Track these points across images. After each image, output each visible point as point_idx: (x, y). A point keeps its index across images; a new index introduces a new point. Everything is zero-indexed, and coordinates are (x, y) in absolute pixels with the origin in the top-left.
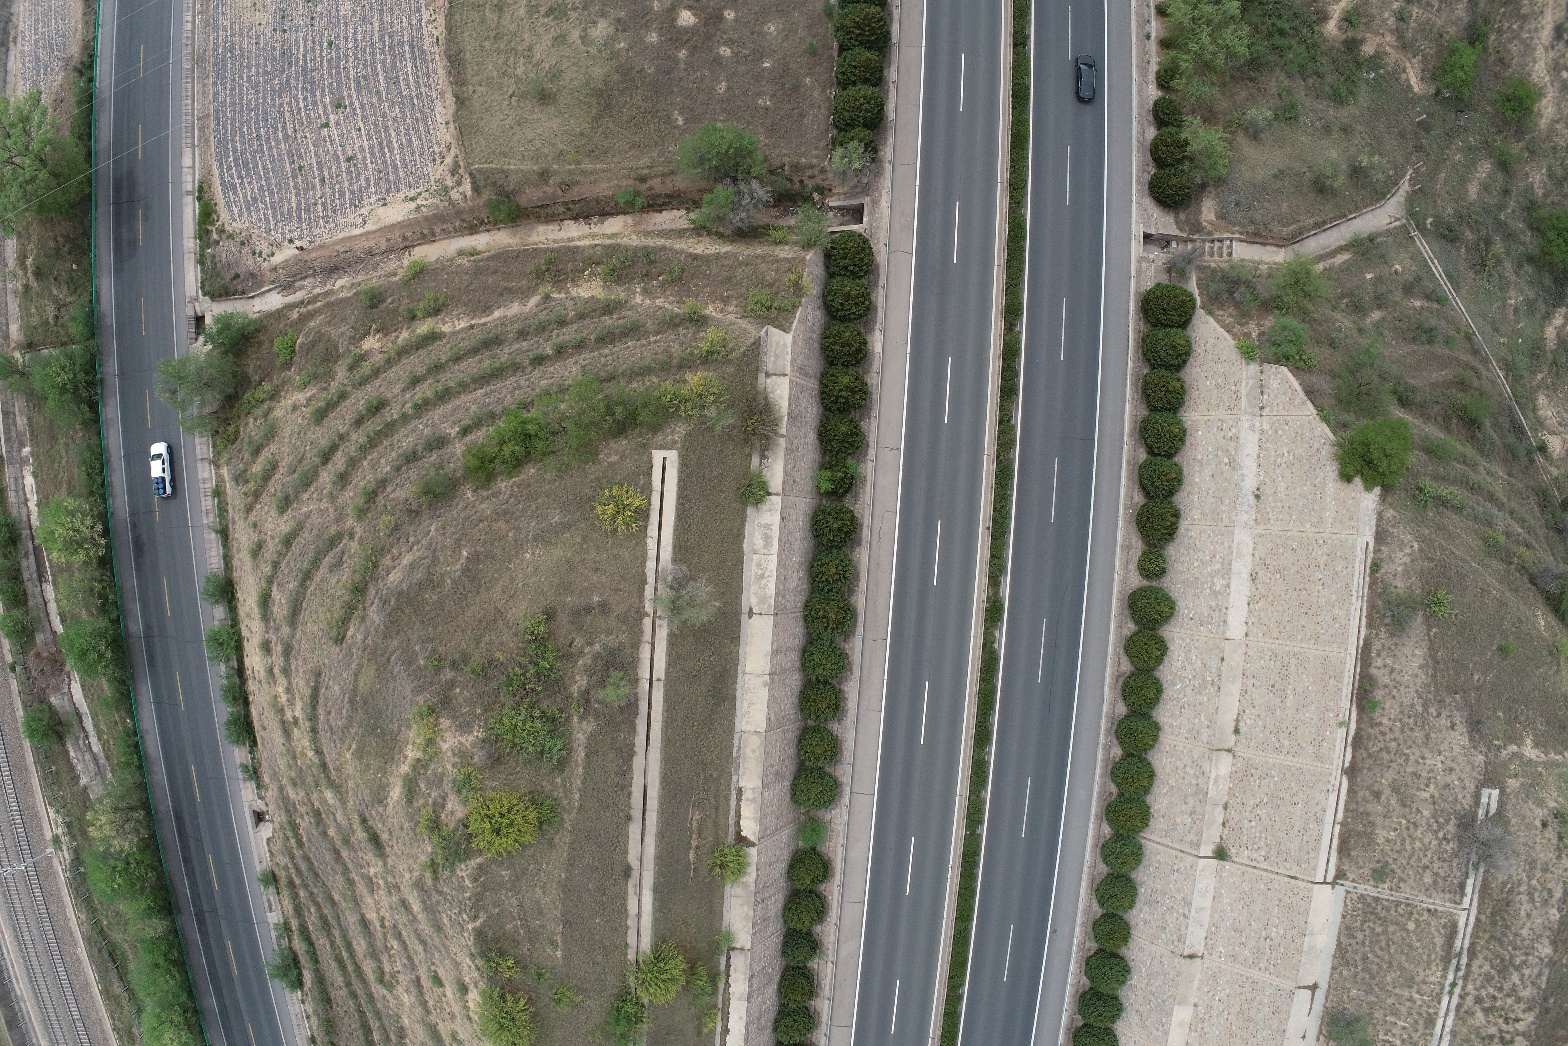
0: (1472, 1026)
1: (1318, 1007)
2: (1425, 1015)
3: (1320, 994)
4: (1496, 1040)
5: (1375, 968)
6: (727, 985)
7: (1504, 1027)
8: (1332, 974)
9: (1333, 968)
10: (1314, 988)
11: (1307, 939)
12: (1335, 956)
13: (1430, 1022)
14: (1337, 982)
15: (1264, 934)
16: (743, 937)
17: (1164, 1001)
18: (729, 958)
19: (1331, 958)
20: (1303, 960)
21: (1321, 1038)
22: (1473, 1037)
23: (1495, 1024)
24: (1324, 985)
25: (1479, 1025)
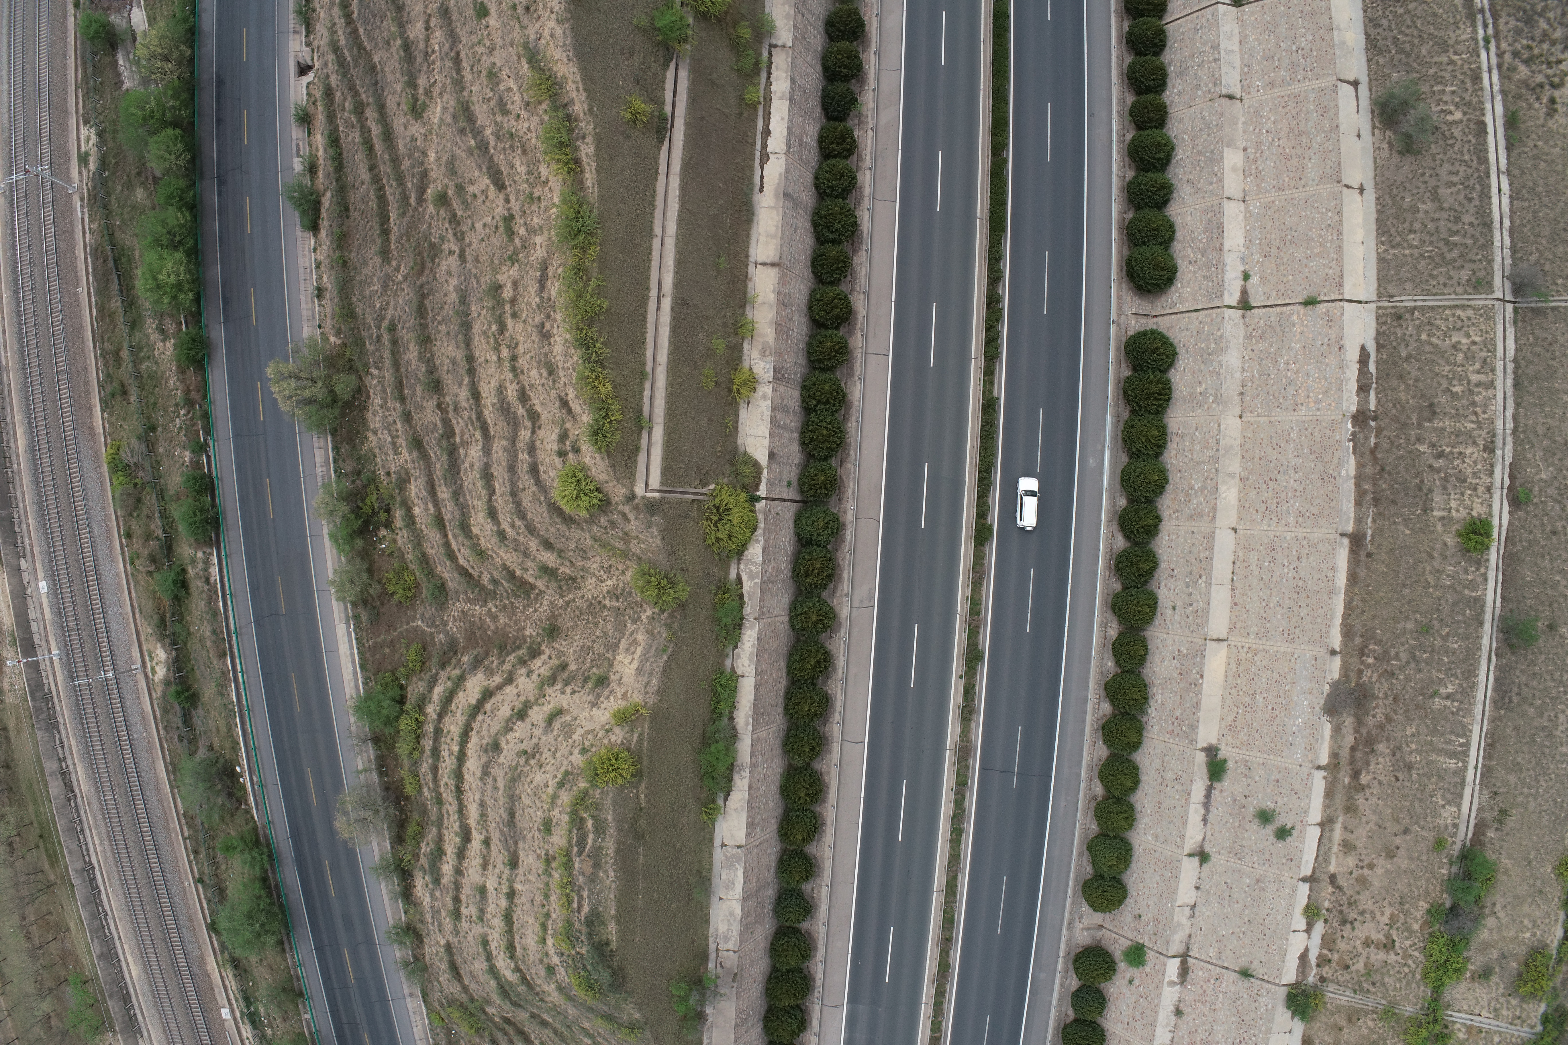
0: (1519, 80)
1: (1365, 102)
2: (1469, 73)
3: (1363, 89)
4: (1547, 87)
5: (1407, 47)
6: (769, 83)
7: (1550, 72)
8: (1369, 67)
9: (1369, 60)
10: (1355, 84)
11: (1335, 33)
12: (1367, 49)
13: (1476, 78)
14: (1376, 73)
15: (1294, 48)
16: (784, 34)
17: (1212, 151)
18: (770, 54)
19: (1363, 52)
20: (1337, 53)
21: (1377, 131)
22: (1523, 91)
23: (1540, 72)
24: (1364, 79)
25: (1524, 77)
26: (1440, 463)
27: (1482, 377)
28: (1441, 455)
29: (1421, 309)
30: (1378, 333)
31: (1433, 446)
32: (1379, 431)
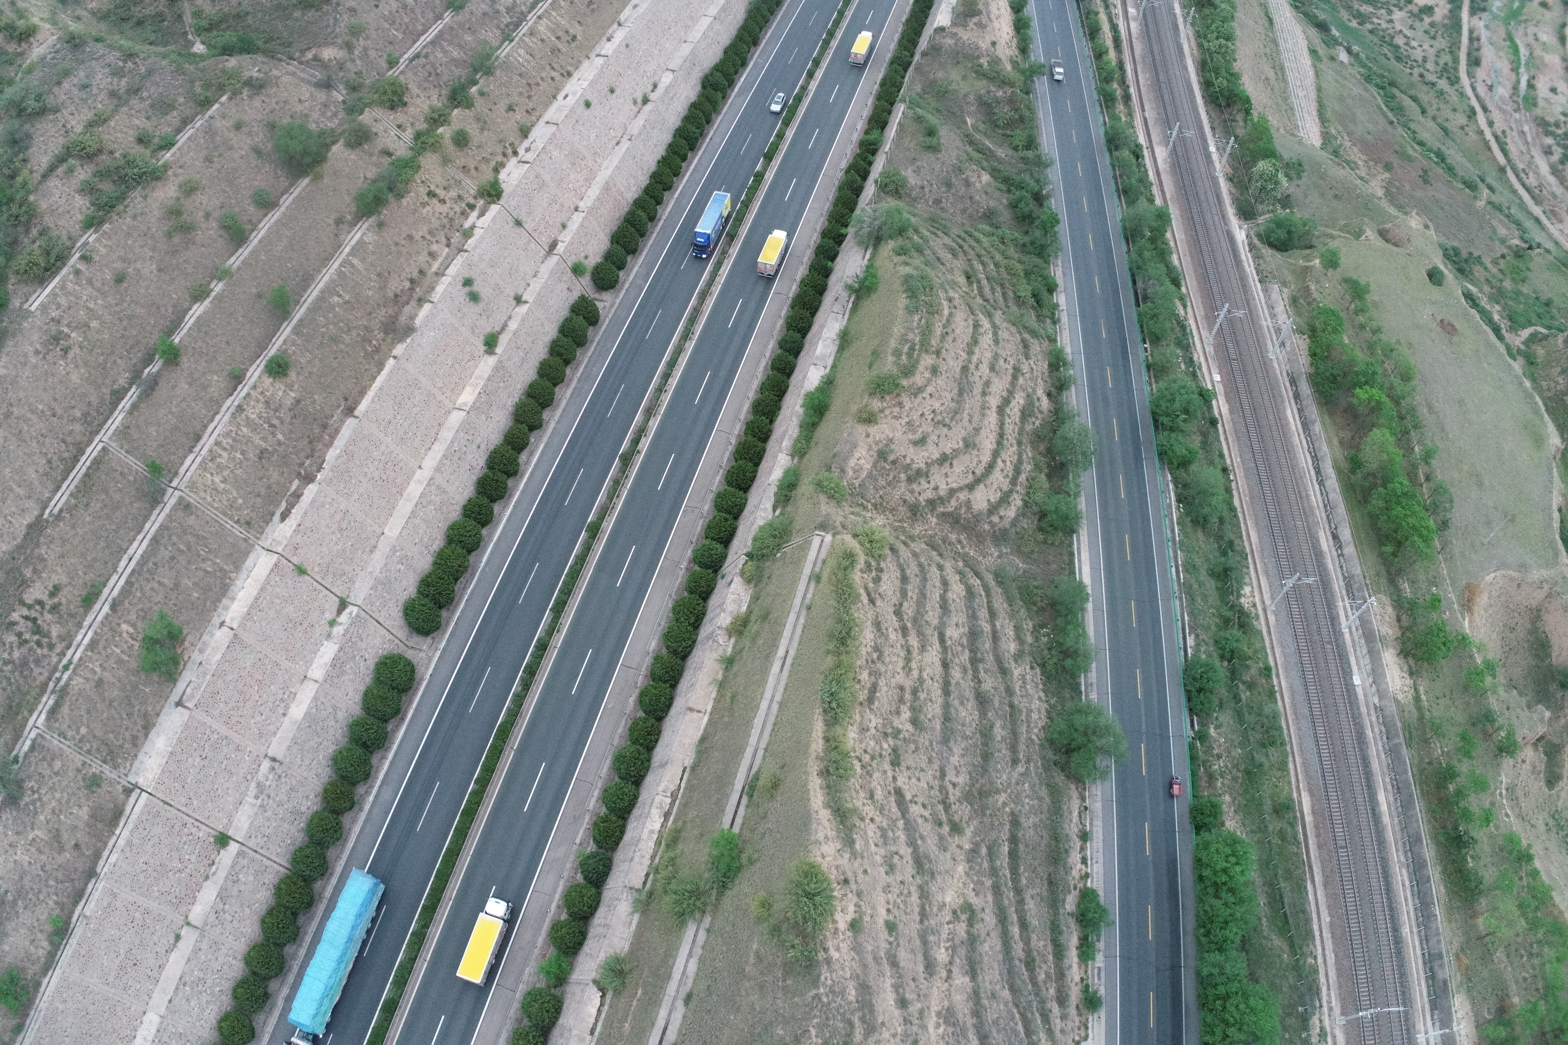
1: (181, 686)
2: (96, 652)
3: (175, 698)
8: (161, 711)
9: (158, 716)
10: (179, 705)
11: (171, 749)
12: (154, 726)
13: (94, 644)
14: (159, 703)
18: (644, 884)
19: (158, 725)
20: (179, 732)
21: (186, 659)
24: (170, 704)
26: (275, 422)
27: (220, 452)
28: (272, 426)
29: (231, 518)
30: (267, 523)
31: (274, 434)
32: (301, 465)
